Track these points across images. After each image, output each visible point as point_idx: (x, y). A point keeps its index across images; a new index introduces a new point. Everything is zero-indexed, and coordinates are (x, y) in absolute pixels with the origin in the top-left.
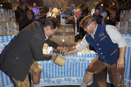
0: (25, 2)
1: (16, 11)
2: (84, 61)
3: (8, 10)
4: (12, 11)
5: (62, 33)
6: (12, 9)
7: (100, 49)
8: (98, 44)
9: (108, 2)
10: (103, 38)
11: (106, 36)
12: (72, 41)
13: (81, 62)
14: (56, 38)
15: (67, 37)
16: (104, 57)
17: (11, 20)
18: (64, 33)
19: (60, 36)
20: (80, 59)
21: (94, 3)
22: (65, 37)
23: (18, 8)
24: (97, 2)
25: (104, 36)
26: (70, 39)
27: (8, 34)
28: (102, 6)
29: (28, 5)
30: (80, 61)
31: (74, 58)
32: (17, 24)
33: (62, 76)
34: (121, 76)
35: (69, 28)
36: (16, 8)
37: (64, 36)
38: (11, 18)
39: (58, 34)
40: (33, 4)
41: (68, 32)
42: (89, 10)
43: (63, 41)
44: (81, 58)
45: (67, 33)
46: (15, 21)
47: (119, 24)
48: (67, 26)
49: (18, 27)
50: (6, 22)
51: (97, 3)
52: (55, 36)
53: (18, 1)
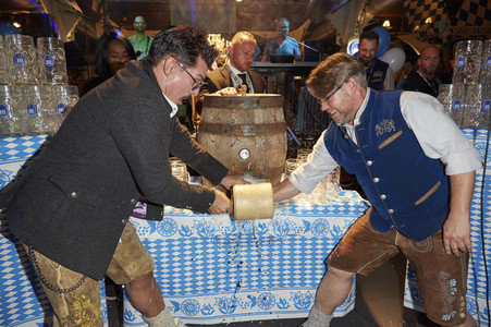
0: (102, 11)
1: (67, 46)
2: (320, 228)
3: (39, 39)
4: (55, 44)
5: (239, 127)
6: (56, 36)
7: (377, 180)
8: (370, 163)
10: (390, 140)
11: (400, 133)
12: (276, 157)
13: (309, 235)
14: (217, 147)
15: (260, 141)
16: (391, 211)
17: (50, 78)
18: (247, 127)
19: (233, 139)
20: (307, 224)
21: (356, 17)
23: (77, 34)
25: (392, 133)
26: (270, 148)
27: (41, 129)
29: (113, 24)
30: (306, 231)
31: (284, 218)
34: (453, 283)
35: (264, 107)
36: (69, 35)
37: (246, 140)
38: (49, 68)
39: (225, 132)
40: (133, 21)
41: (262, 121)
42: (338, 42)
43: (244, 155)
44: (311, 220)
45: (258, 126)
46: (63, 80)
47: (448, 91)
48: (258, 102)
50: (31, 83)
52: (213, 137)
53: (77, 8)
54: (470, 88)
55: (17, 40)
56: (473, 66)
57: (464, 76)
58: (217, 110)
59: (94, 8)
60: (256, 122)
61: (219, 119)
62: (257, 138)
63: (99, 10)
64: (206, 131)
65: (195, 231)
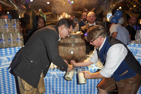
3: (12, 20)
5: (70, 44)
9: (127, 4)
12: (82, 53)
14: (64, 50)
15: (77, 48)
18: (73, 44)
19: (69, 48)
21: (110, 6)
24: (114, 5)
26: (80, 51)
28: (120, 9)
32: (21, 35)
35: (78, 38)
37: (72, 48)
38: (15, 28)
39: (66, 45)
42: (104, 14)
43: (72, 53)
45: (76, 44)
46: (19, 31)
48: (76, 36)
49: (22, 37)
52: (63, 47)
60: (76, 42)
61: (64, 42)
62: (76, 48)
64: (60, 45)
65: (57, 76)
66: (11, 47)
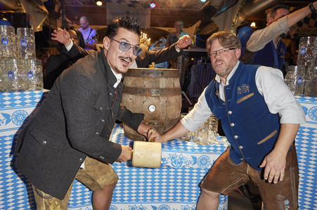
0: (61, 12)
1: (37, 34)
2: (204, 162)
3: (18, 29)
5: (149, 90)
6: (30, 27)
7: (233, 125)
8: (230, 112)
10: (245, 98)
11: (252, 94)
12: (174, 111)
13: (196, 166)
14: (133, 103)
15: (163, 100)
16: (241, 147)
18: (154, 90)
19: (145, 98)
20: (194, 158)
21: (232, 19)
22: (155, 100)
23: (44, 27)
25: (248, 94)
26: (170, 105)
27: (16, 88)
29: (68, 20)
30: (194, 163)
31: (178, 154)
32: (37, 64)
33: (145, 200)
35: (166, 77)
36: (39, 27)
37: (153, 98)
38: (24, 48)
39: (140, 93)
41: (164, 86)
43: (152, 109)
44: (198, 156)
45: (162, 90)
46: (33, 56)
48: (162, 74)
49: (40, 70)
50: (11, 58)
51: (241, 19)
52: (131, 96)
53: (45, 9)
54: (309, 69)
55: (4, 29)
56: (312, 54)
57: (305, 61)
58: (134, 78)
59: (56, 10)
60: (161, 87)
61: (136, 84)
62: (161, 98)
63: (59, 11)
64: (127, 92)
66: (14, 91)
